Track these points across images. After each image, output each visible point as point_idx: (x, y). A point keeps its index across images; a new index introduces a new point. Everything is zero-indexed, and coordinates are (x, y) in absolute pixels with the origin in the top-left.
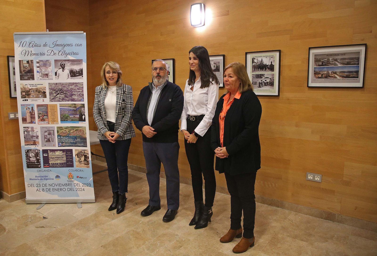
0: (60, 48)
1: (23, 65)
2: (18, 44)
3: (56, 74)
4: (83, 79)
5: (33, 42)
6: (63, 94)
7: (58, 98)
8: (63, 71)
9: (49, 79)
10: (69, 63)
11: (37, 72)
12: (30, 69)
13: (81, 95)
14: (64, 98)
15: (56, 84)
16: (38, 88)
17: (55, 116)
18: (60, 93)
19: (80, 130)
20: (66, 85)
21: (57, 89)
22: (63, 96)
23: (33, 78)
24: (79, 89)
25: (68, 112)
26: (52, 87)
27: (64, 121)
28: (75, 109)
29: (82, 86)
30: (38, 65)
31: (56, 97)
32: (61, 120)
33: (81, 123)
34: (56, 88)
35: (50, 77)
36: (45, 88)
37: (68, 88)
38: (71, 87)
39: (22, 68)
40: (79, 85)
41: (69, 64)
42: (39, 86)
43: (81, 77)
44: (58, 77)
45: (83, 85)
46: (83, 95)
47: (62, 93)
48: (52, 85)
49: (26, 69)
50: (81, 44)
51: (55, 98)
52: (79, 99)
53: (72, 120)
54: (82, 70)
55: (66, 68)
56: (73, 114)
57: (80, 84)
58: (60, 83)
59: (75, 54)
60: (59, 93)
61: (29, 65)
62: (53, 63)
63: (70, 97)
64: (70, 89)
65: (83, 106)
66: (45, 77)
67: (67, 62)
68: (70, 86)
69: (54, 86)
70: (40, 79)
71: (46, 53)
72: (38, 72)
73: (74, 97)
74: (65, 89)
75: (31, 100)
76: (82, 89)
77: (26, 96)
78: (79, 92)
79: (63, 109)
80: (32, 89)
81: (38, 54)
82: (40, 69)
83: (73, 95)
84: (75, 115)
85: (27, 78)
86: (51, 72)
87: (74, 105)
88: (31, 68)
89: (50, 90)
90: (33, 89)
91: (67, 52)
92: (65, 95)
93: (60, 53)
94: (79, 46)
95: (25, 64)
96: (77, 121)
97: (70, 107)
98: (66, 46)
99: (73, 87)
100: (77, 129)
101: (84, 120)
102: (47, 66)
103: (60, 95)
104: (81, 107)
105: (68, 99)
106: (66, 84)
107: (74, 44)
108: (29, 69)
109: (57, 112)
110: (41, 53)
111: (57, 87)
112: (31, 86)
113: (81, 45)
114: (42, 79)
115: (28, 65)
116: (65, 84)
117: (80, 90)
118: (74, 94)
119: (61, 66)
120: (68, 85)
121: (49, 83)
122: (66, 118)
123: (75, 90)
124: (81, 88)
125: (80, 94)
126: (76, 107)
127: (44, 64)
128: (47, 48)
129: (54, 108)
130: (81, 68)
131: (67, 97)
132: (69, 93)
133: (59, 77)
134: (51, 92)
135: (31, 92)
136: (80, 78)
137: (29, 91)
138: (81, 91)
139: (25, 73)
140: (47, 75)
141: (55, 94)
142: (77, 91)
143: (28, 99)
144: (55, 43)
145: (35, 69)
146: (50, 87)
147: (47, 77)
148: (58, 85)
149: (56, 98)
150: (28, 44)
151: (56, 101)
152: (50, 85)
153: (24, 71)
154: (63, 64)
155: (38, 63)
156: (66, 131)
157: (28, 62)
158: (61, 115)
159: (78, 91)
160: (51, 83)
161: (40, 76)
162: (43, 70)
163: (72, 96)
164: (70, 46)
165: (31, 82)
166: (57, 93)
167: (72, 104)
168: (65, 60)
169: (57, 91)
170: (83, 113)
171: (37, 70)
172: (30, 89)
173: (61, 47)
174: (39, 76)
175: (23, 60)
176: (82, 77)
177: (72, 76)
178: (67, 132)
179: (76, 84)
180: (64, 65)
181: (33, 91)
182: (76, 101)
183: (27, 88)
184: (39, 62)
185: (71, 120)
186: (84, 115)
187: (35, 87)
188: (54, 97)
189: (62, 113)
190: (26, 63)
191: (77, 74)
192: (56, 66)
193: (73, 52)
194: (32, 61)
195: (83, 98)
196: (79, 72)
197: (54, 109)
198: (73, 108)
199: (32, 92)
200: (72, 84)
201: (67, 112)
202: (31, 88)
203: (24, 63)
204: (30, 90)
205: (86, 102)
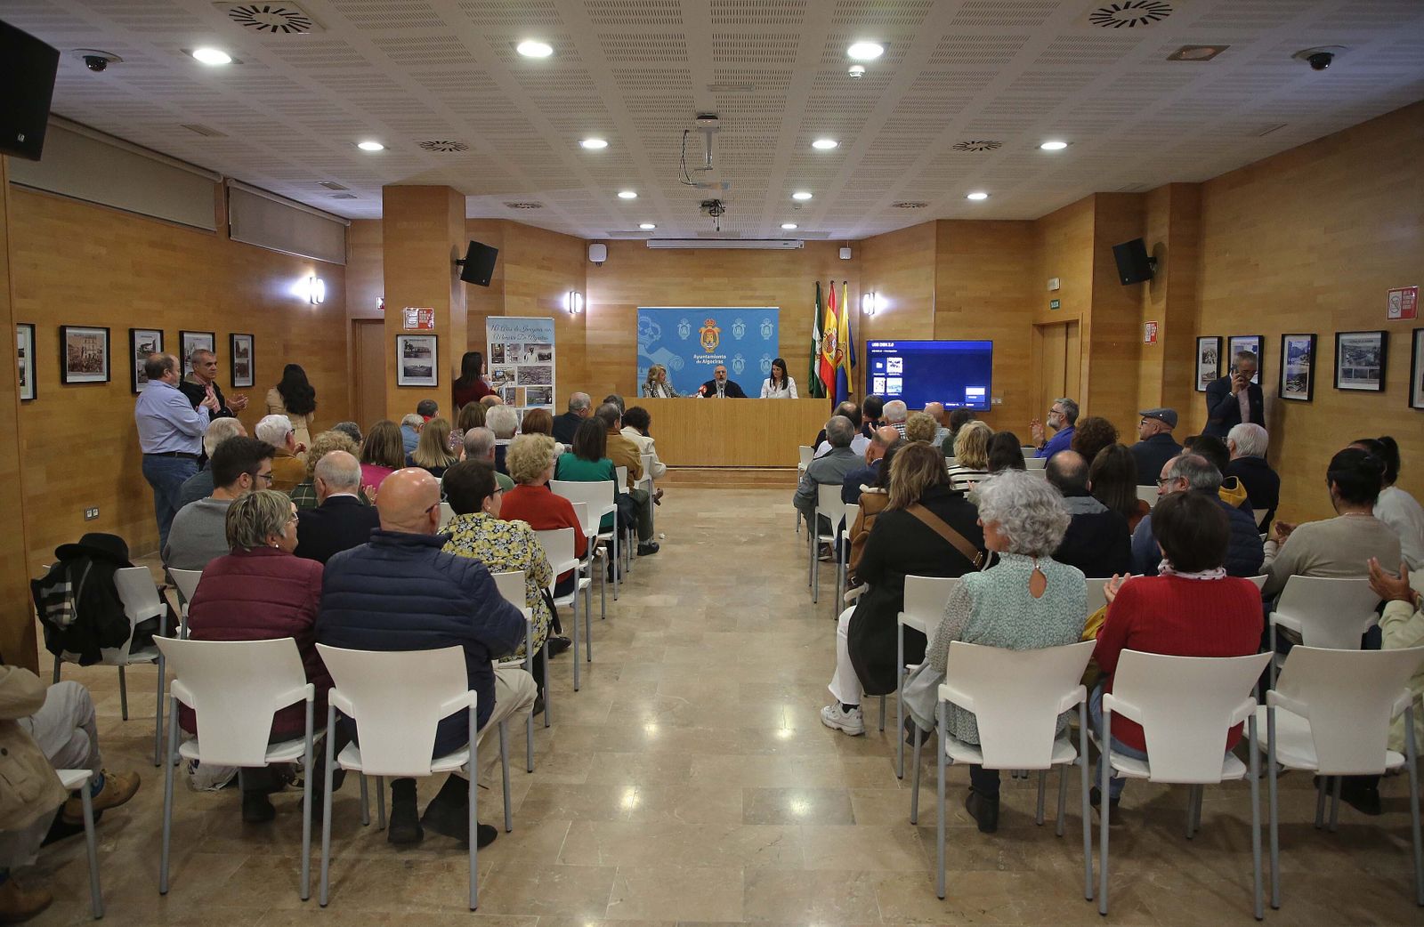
0: (530, 333)
1: (495, 348)
3: (525, 357)
4: (551, 363)
6: (531, 377)
7: (526, 381)
8: (532, 355)
9: (518, 363)
11: (508, 356)
12: (501, 352)
13: (548, 378)
14: (532, 381)
18: (529, 376)
20: (534, 368)
21: (525, 372)
22: (531, 379)
23: (503, 362)
24: (547, 372)
26: (521, 370)
30: (508, 348)
35: (519, 361)
37: (537, 372)
39: (494, 352)
40: (547, 369)
41: (538, 348)
42: (508, 370)
43: (550, 361)
45: (551, 368)
46: (551, 378)
48: (521, 368)
52: (547, 382)
54: (550, 355)
55: (534, 351)
56: (539, 397)
58: (529, 367)
60: (527, 377)
62: (523, 347)
63: (537, 380)
64: (539, 372)
65: (550, 389)
66: (514, 360)
67: (536, 346)
70: (510, 363)
71: (517, 338)
74: (533, 372)
79: (530, 392)
81: (509, 338)
82: (511, 352)
85: (498, 361)
86: (521, 356)
89: (518, 374)
92: (533, 379)
93: (530, 337)
95: (497, 348)
97: (538, 390)
99: (540, 370)
102: (517, 350)
103: (529, 379)
104: (548, 390)
109: (524, 395)
110: (512, 337)
111: (525, 370)
112: (501, 369)
114: (512, 362)
115: (499, 349)
117: (548, 374)
118: (542, 378)
119: (530, 350)
120: (536, 368)
121: (518, 367)
123: (543, 373)
124: (549, 371)
126: (544, 390)
127: (514, 348)
128: (518, 332)
130: (551, 352)
131: (535, 380)
132: (536, 376)
133: (528, 360)
135: (501, 375)
136: (548, 362)
139: (496, 356)
140: (516, 358)
141: (523, 378)
142: (544, 375)
145: (506, 353)
146: (519, 371)
147: (516, 360)
148: (526, 368)
149: (524, 381)
151: (524, 385)
153: (496, 354)
154: (532, 348)
159: (546, 374)
160: (520, 366)
161: (510, 360)
162: (513, 354)
163: (540, 379)
165: (501, 365)
166: (525, 377)
167: (541, 387)
169: (525, 375)
171: (508, 354)
175: (496, 344)
177: (540, 360)
179: (544, 367)
181: (503, 374)
182: (543, 384)
183: (498, 371)
184: (510, 346)
186: (551, 397)
187: (505, 370)
188: (522, 380)
189: (529, 396)
191: (545, 358)
192: (525, 350)
194: (503, 345)
195: (551, 381)
196: (548, 356)
197: (521, 392)
198: (542, 391)
201: (534, 395)
202: (502, 371)
204: (500, 373)
205: (553, 386)
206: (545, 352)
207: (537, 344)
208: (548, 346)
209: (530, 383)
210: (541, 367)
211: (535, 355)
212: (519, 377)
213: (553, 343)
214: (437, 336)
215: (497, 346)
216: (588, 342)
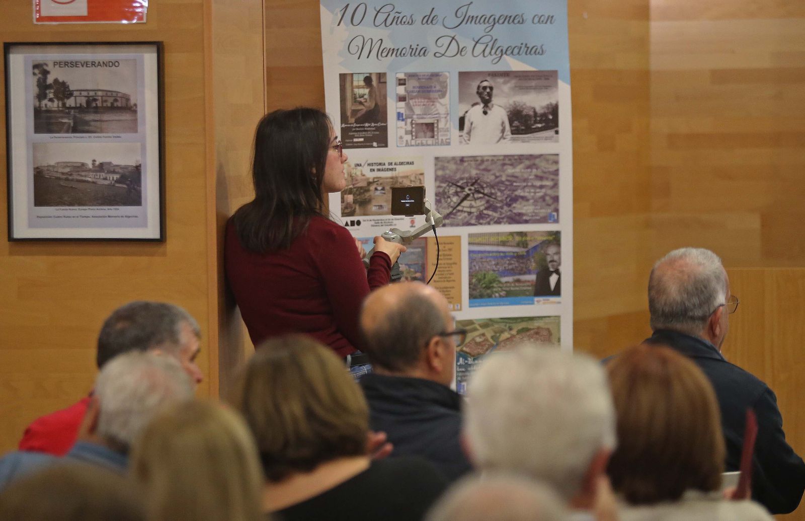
0: (479, 30)
1: (352, 91)
2: (337, 14)
3: (462, 121)
4: (557, 141)
5: (388, 9)
6: (481, 198)
7: (465, 212)
8: (485, 113)
9: (437, 144)
10: (509, 85)
11: (398, 119)
12: (373, 105)
13: (547, 198)
14: (485, 212)
15: (462, 160)
16: (397, 177)
17: (451, 279)
18: (473, 194)
19: (538, 328)
20: (492, 164)
21: (462, 179)
22: (480, 204)
23: (383, 141)
24: (541, 178)
25: (497, 264)
26: (448, 172)
27: (481, 296)
28: (521, 251)
29: (553, 168)
30: (401, 90)
31: (459, 208)
32: (472, 296)
33: (541, 303)
34: (458, 176)
35: (441, 137)
36: (421, 177)
37: (501, 176)
38: (510, 170)
39: (349, 105)
40: (542, 164)
41: (506, 88)
42: (401, 170)
43: (550, 133)
44: (469, 133)
45: (556, 162)
46: (556, 199)
47: (479, 192)
48: (446, 165)
49: (361, 107)
50: (552, 17)
51: (456, 212)
52: (542, 215)
53: (509, 294)
54: (554, 110)
55: (495, 100)
56: (512, 272)
57: (547, 160)
58: (474, 158)
59: (531, 51)
60: (468, 195)
61: (370, 93)
62: (453, 84)
63: (506, 208)
64: (509, 178)
65: (555, 238)
66: (422, 134)
67: (500, 80)
68: (505, 167)
69: (453, 166)
70: (407, 145)
71: (433, 49)
72: (400, 116)
73: (519, 207)
74: (489, 178)
75: (373, 223)
76: (552, 177)
77: (357, 207)
78: (541, 187)
79: (479, 252)
80: (379, 183)
81: (403, 52)
82: (408, 105)
83: (515, 199)
84: (520, 274)
85: (362, 140)
86: (446, 118)
87: (518, 239)
88: (376, 105)
89: (438, 184)
90: (381, 181)
91: (504, 43)
92: (488, 202)
93: (479, 48)
94: (546, 23)
95: (359, 87)
96: (529, 295)
97: (504, 244)
98: (501, 21)
99: (518, 170)
100: (523, 325)
101: (557, 292)
102: (432, 95)
103: (473, 203)
104: (546, 244)
105: (496, 215)
106: (494, 159)
107: (528, 17)
108: (370, 105)
109: (458, 264)
110: (414, 47)
111: (464, 172)
112: (374, 170)
113: (550, 19)
114: (413, 142)
115: (366, 91)
116: (490, 158)
117: (545, 183)
118: (523, 198)
119: (479, 94)
120: (501, 162)
121: (437, 159)
122: (488, 287)
123: (525, 180)
124: (550, 173)
125: (546, 195)
126: (527, 244)
127: (420, 87)
128: (437, 29)
129: (450, 250)
130: (554, 102)
131: (495, 209)
132: (502, 191)
133: (472, 133)
134: (441, 190)
135: (371, 193)
136: (546, 139)
137: (365, 190)
138: (549, 183)
139: (356, 122)
140: (430, 127)
141: (455, 199)
142: (533, 186)
143: (361, 218)
144: (464, 9)
145: (393, 108)
146: (440, 173)
147: (429, 134)
148: (466, 164)
149: (459, 214)
150: (371, 13)
151: (458, 225)
152: (440, 164)
153: (354, 112)
154: (485, 88)
155: (401, 82)
156: (483, 335)
157: (368, 80)
158: (471, 276)
159: (538, 183)
160: (443, 158)
161: (407, 133)
162: (418, 110)
163: (514, 205)
164: (516, 21)
165: (374, 154)
166: (462, 195)
167: (512, 234)
168: (494, 74)
169: (462, 188)
170: (553, 266)
171: (399, 110)
172: (371, 180)
173: (483, 26)
174: (402, 132)
175: (352, 74)
176: (557, 132)
177: (516, 131)
178: (487, 340)
179: (531, 160)
180: (488, 90)
181: (379, 188)
182: (526, 222)
183: (360, 177)
184: (405, 80)
185: (503, 293)
186: (557, 272)
187: (389, 174)
188: (451, 209)
189: (474, 268)
190: (362, 83)
191: (536, 122)
192: (462, 97)
193: (523, 46)
194: (381, 76)
195: (557, 210)
196: (544, 115)
197: (447, 253)
198: (516, 250)
199: (378, 193)
200: (516, 159)
201: (493, 263)
202: (374, 178)
203: (355, 83)
204: (369, 184)
205: (565, 226)
206: (536, 101)
207: (506, 74)
208: (546, 79)
209: (481, 218)
210: (521, 158)
211: (499, 113)
212: (440, 196)
213: (563, 66)
214: (160, 48)
215: (359, 81)
216: (657, 63)
